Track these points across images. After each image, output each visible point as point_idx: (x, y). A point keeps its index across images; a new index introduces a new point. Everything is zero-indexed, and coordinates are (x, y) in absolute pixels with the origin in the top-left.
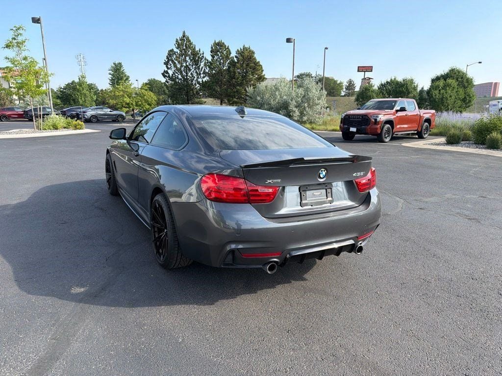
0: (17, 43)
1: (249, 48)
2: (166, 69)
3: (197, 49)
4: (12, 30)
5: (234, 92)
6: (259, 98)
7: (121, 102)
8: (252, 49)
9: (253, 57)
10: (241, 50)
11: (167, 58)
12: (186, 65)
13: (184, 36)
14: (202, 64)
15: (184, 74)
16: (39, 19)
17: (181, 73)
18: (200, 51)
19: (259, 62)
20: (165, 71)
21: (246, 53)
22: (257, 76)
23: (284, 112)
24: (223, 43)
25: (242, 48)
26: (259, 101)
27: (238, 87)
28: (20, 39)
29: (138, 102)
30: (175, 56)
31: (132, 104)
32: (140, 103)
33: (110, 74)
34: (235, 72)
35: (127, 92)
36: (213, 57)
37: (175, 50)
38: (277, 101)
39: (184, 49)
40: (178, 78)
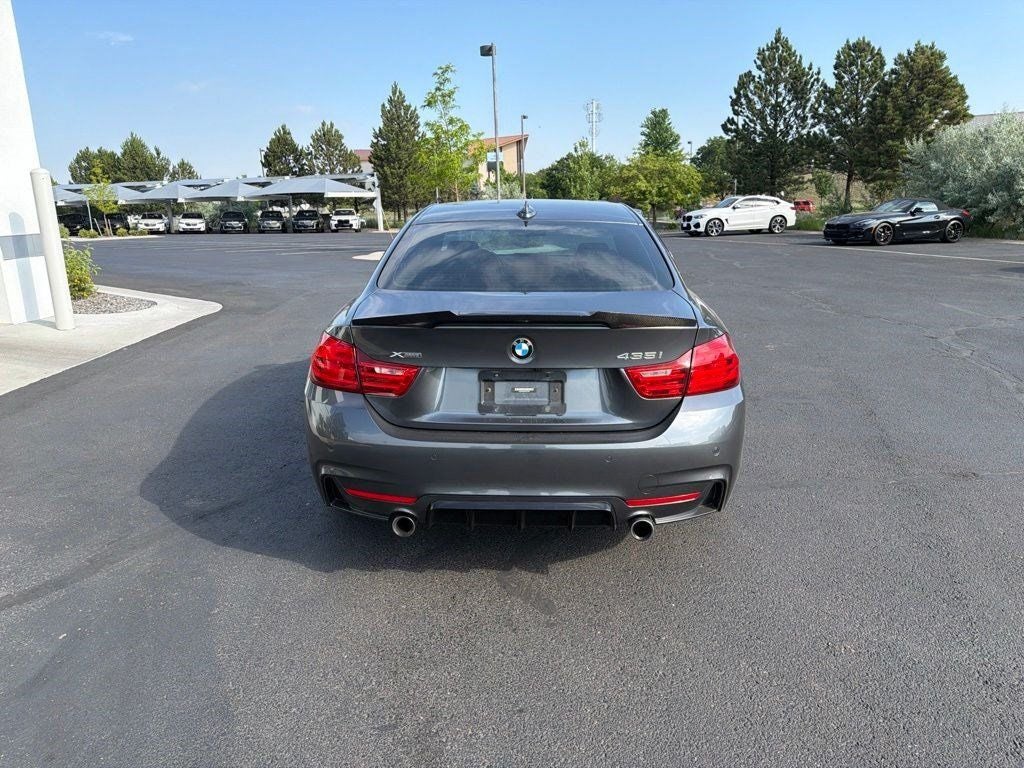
0: (443, 96)
1: (932, 48)
2: (731, 115)
3: (805, 65)
4: (436, 74)
5: (879, 154)
6: (934, 165)
7: (631, 191)
8: (939, 47)
9: (938, 66)
10: (909, 53)
11: (737, 91)
12: (776, 101)
13: (777, 40)
14: (813, 96)
15: (770, 121)
16: (490, 49)
17: (763, 120)
18: (810, 69)
19: (955, 78)
20: (729, 120)
21: (921, 60)
22: (946, 112)
23: (1001, 196)
24: (868, 44)
25: (913, 50)
26: (936, 171)
27: (890, 142)
28: (447, 87)
29: (663, 187)
30: (752, 87)
31: (650, 192)
32: (666, 190)
33: (643, 134)
34: (886, 106)
35: (646, 169)
36: (838, 77)
37: (756, 73)
38: (985, 168)
39: (775, 69)
40: (755, 132)
